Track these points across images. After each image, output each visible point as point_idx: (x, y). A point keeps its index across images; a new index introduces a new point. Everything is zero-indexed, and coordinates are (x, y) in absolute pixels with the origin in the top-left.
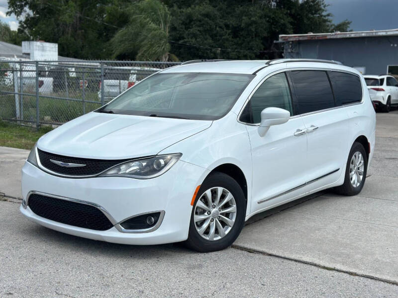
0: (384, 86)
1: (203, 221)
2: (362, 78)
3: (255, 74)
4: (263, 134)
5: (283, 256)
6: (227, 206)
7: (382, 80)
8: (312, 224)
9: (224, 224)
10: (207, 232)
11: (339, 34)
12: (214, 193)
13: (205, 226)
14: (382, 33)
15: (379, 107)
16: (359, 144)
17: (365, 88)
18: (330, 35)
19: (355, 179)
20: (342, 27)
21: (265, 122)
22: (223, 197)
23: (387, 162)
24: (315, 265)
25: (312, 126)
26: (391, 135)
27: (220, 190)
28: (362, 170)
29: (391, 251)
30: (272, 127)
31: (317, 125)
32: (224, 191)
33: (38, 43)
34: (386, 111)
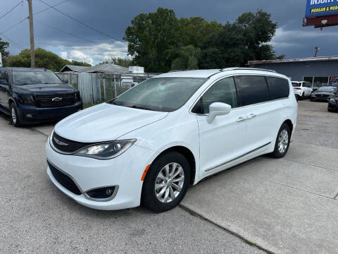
0: (301, 87)
1: (161, 189)
2: (290, 83)
3: (209, 78)
4: (210, 122)
5: (215, 222)
6: (178, 177)
7: (300, 84)
8: (247, 185)
9: (174, 189)
10: (163, 196)
11: (278, 61)
12: (171, 167)
13: (162, 192)
14: (301, 60)
15: (298, 98)
16: (285, 124)
17: (291, 87)
18: (274, 61)
19: (281, 147)
20: (280, 58)
21: (212, 113)
22: (176, 170)
23: (302, 131)
24: (240, 237)
25: (252, 114)
26: (306, 113)
27: (175, 165)
28: (287, 142)
29: (308, 224)
30: (217, 117)
31: (255, 113)
32: (177, 166)
33: (135, 67)
34: (301, 100)
